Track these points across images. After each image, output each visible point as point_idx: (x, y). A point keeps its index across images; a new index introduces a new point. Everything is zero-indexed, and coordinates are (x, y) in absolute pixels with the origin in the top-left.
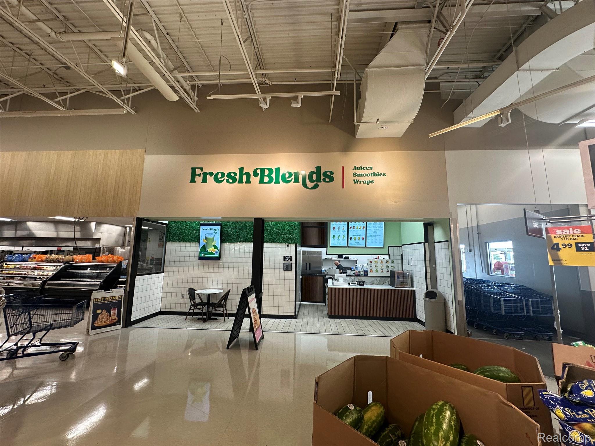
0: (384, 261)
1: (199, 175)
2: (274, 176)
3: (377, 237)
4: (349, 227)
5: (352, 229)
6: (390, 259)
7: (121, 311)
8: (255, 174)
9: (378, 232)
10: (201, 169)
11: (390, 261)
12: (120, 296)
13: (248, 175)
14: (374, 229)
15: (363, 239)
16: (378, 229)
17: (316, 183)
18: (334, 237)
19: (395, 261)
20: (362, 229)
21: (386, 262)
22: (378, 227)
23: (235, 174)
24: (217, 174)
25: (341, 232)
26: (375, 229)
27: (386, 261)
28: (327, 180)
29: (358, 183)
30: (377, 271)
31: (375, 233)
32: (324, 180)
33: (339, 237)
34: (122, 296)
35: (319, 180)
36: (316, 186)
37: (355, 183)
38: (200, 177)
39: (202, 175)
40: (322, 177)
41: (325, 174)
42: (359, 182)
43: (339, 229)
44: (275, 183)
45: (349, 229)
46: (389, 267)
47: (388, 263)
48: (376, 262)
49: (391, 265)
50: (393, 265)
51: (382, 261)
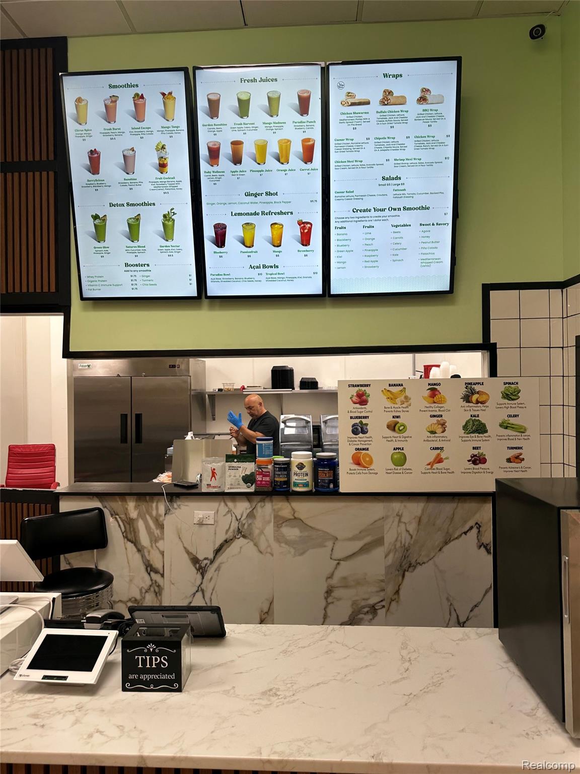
3: (404, 217)
4: (203, 152)
5: (224, 162)
9: (412, 180)
11: (493, 389)
14: (381, 156)
15: (305, 239)
16: (410, 152)
18: (99, 233)
19: (528, 389)
20: (295, 161)
21: (467, 399)
22: (410, 144)
26: (393, 155)
27: (463, 390)
30: (400, 459)
31: (389, 190)
33: (133, 230)
43: (128, 163)
45: (204, 166)
46: (486, 431)
47: (482, 403)
48: (398, 400)
49: (502, 415)
50: (515, 416)
51: (436, 389)
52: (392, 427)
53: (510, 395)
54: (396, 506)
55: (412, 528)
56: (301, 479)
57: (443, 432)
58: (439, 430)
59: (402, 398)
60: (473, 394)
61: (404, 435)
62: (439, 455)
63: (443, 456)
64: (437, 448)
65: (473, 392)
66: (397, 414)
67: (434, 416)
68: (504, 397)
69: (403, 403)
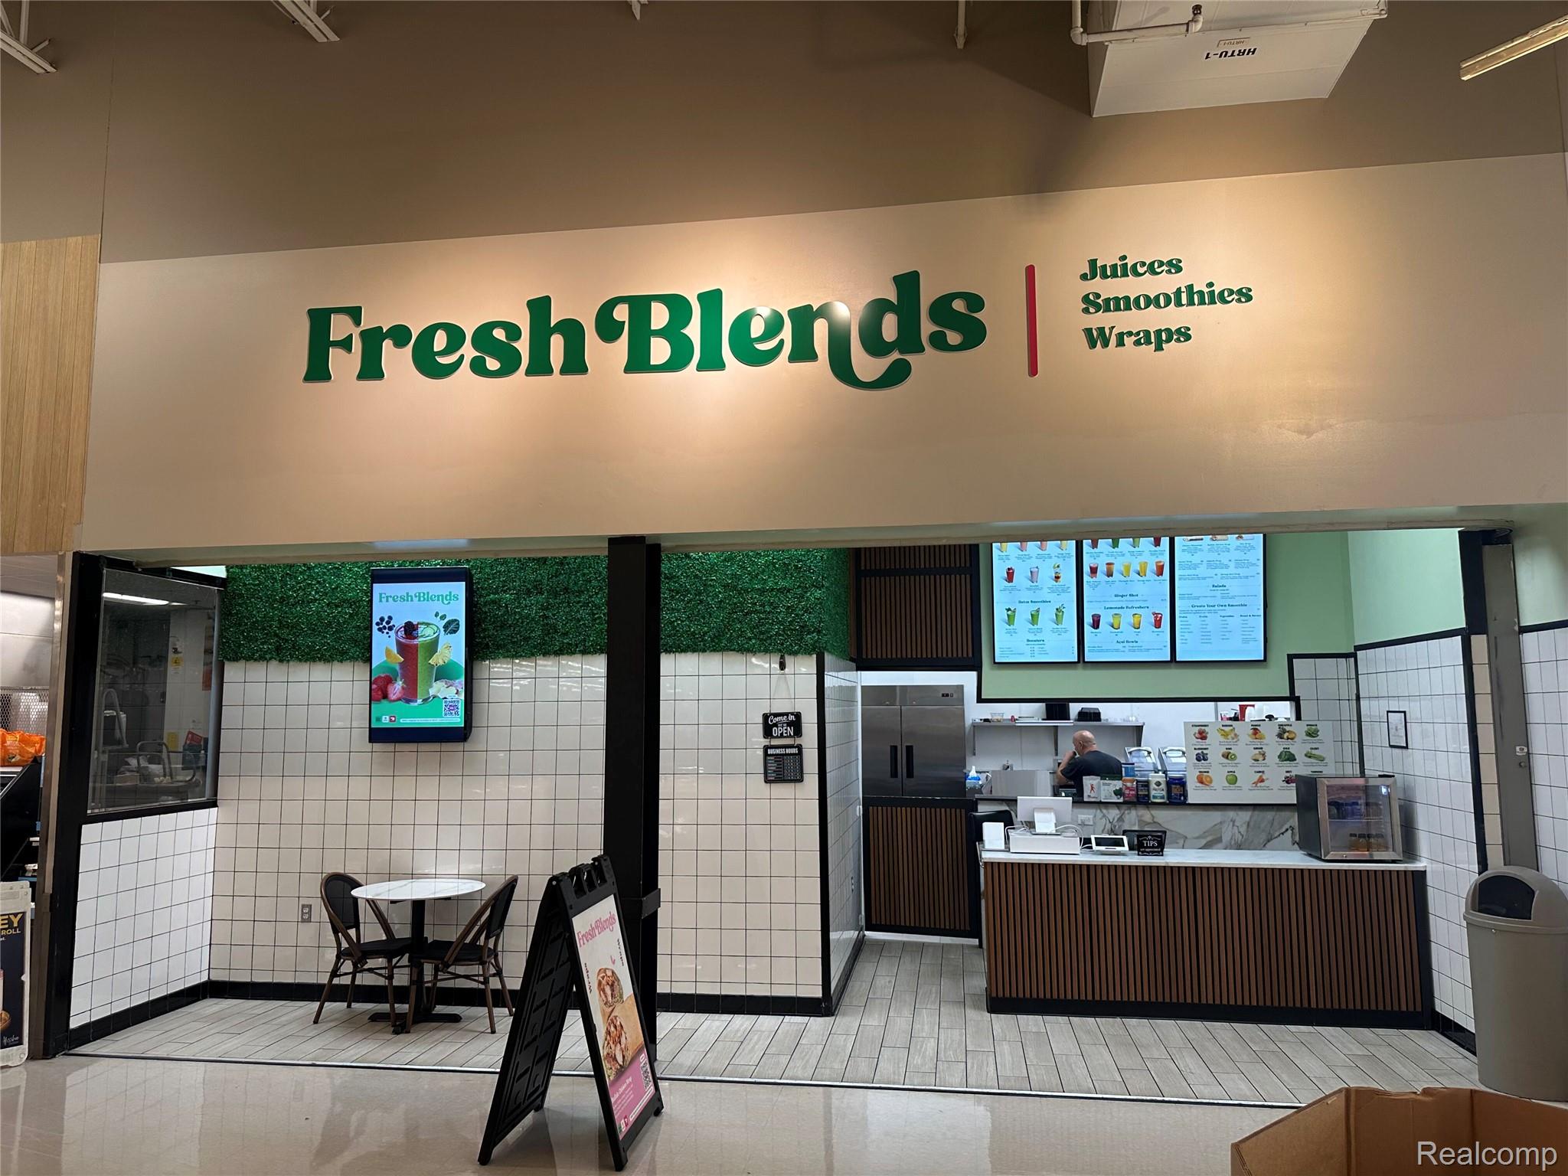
0: (1269, 731)
1: (346, 344)
2: (693, 331)
3: (1229, 611)
4: (1086, 569)
5: (1101, 575)
6: (1298, 717)
7: (23, 983)
8: (608, 330)
9: (1234, 587)
10: (355, 313)
11: (1299, 729)
12: (16, 915)
13: (572, 331)
14: (1211, 572)
15: (1158, 624)
16: (1232, 570)
17: (895, 355)
18: (1010, 619)
19: (1325, 729)
20: (1150, 575)
21: (1280, 736)
22: (1232, 565)
23: (513, 331)
24: (429, 333)
25: (1045, 594)
26: (1219, 571)
27: (1277, 730)
28: (953, 338)
29: (1106, 344)
30: (1233, 780)
31: (1218, 593)
32: (939, 342)
33: (1034, 618)
34: (24, 913)
35: (909, 340)
36: (897, 375)
37: (1093, 345)
38: (349, 350)
39: (357, 344)
40: (927, 327)
41: (941, 309)
42: (1113, 340)
43: (1033, 576)
44: (700, 368)
45: (1086, 578)
46: (1295, 760)
47: (1292, 739)
48: (1229, 737)
49: (1307, 748)
50: (1316, 749)
51: (1257, 729)
52: (1226, 756)
53: (1312, 734)
54: (1231, 814)
55: (1243, 830)
56: (1158, 793)
57: (1264, 759)
58: (1261, 758)
59: (1233, 735)
60: (1285, 733)
61: (1235, 762)
62: (1261, 776)
63: (1264, 777)
64: (1260, 772)
65: (1285, 731)
66: (1229, 747)
67: (1257, 748)
68: (1307, 735)
69: (1233, 739)
